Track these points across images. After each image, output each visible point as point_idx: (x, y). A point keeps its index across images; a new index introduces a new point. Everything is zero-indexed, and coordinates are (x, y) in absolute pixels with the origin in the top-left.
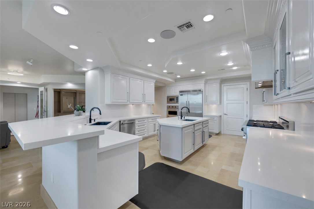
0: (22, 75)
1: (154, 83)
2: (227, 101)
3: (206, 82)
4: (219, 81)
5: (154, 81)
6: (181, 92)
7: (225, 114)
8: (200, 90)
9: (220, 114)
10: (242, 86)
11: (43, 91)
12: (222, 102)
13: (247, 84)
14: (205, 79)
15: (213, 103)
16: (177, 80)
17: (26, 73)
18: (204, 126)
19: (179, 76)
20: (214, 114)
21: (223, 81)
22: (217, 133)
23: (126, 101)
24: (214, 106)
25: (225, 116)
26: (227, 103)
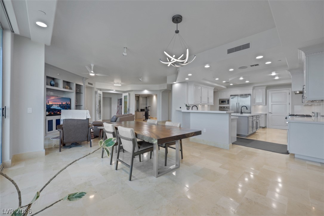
0: (121, 85)
1: (213, 90)
2: (272, 102)
3: (254, 88)
4: (265, 87)
5: (213, 88)
6: (231, 96)
7: (270, 113)
8: (249, 95)
9: (265, 113)
10: (285, 91)
11: (127, 96)
12: (267, 104)
13: (289, 90)
14: (253, 86)
15: (259, 104)
16: (228, 87)
17: (122, 84)
18: (257, 119)
19: (231, 84)
20: (260, 112)
21: (268, 87)
22: (264, 126)
23: (200, 102)
24: (260, 107)
25: (270, 115)
26: (272, 104)
